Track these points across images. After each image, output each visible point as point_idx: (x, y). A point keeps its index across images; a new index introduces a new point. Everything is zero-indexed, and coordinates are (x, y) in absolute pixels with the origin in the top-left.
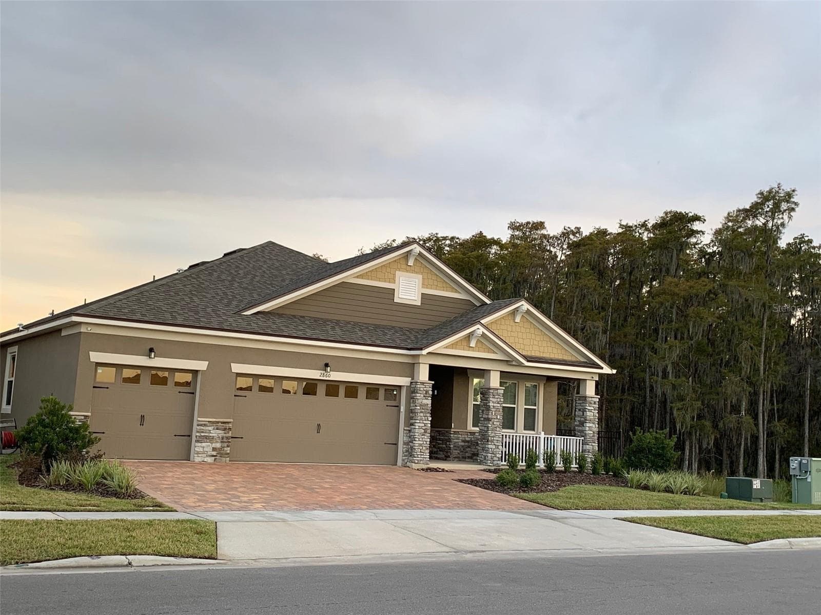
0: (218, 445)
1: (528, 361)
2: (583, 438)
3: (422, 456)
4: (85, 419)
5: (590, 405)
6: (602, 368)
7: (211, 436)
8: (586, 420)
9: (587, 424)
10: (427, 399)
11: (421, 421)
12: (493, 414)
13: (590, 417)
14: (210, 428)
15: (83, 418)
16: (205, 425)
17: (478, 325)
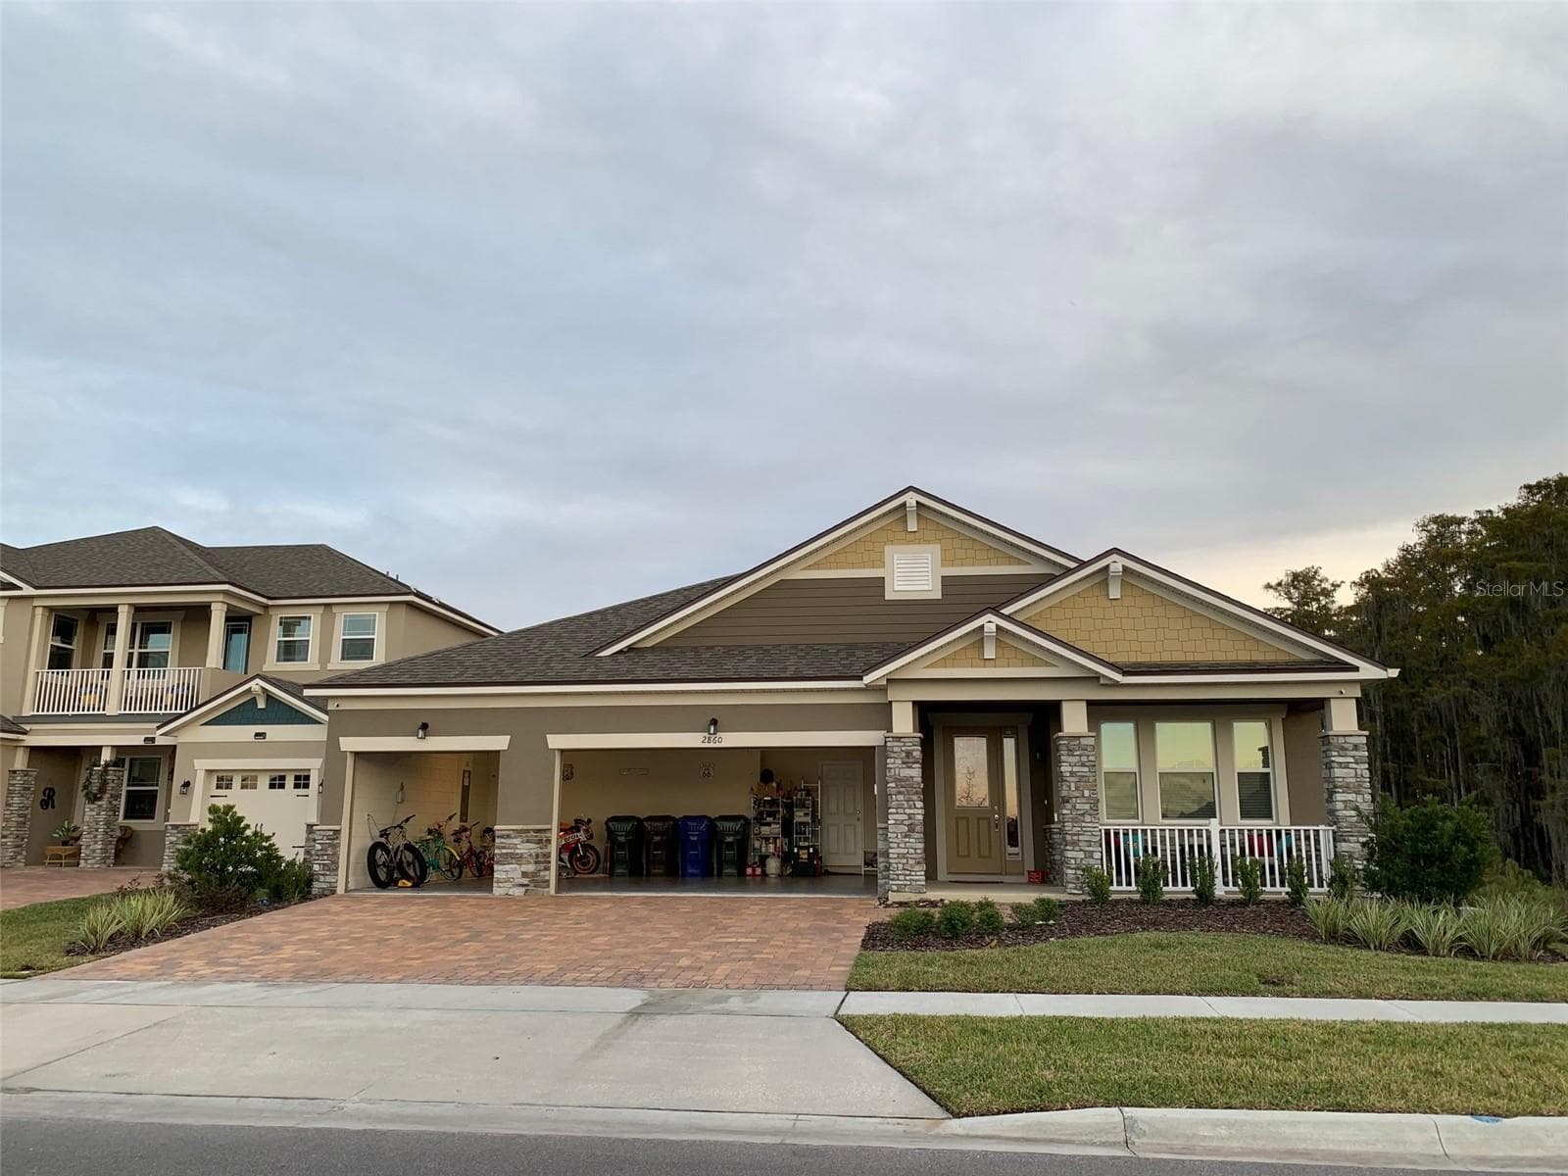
0: (531, 868)
1: (1125, 673)
2: (1334, 828)
3: (908, 878)
4: (334, 834)
5: (1342, 753)
6: (1356, 669)
7: (517, 854)
8: (1335, 787)
9: (1337, 795)
10: (910, 767)
11: (901, 811)
12: (1073, 789)
13: (1348, 780)
14: (516, 841)
15: (331, 833)
16: (508, 836)
17: (989, 615)
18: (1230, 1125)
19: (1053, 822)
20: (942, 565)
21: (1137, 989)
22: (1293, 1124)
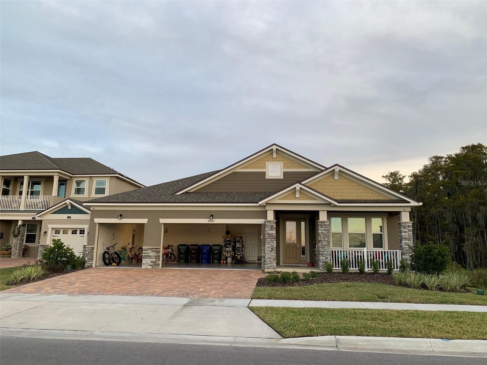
0: (154, 260)
1: (339, 203)
2: (402, 251)
3: (271, 264)
4: (92, 249)
5: (404, 228)
6: (409, 202)
7: (150, 256)
8: (402, 238)
9: (403, 241)
10: (272, 230)
11: (269, 244)
12: (322, 238)
13: (406, 236)
14: (149, 252)
15: (91, 248)
16: (147, 250)
17: (298, 184)
18: (368, 341)
19: (316, 248)
20: (284, 168)
21: (340, 300)
22: (387, 341)
